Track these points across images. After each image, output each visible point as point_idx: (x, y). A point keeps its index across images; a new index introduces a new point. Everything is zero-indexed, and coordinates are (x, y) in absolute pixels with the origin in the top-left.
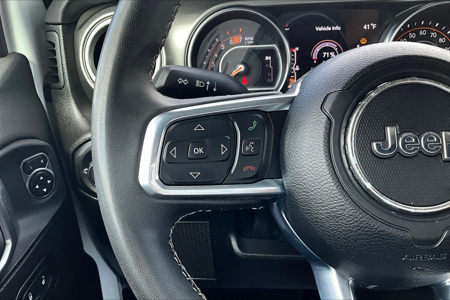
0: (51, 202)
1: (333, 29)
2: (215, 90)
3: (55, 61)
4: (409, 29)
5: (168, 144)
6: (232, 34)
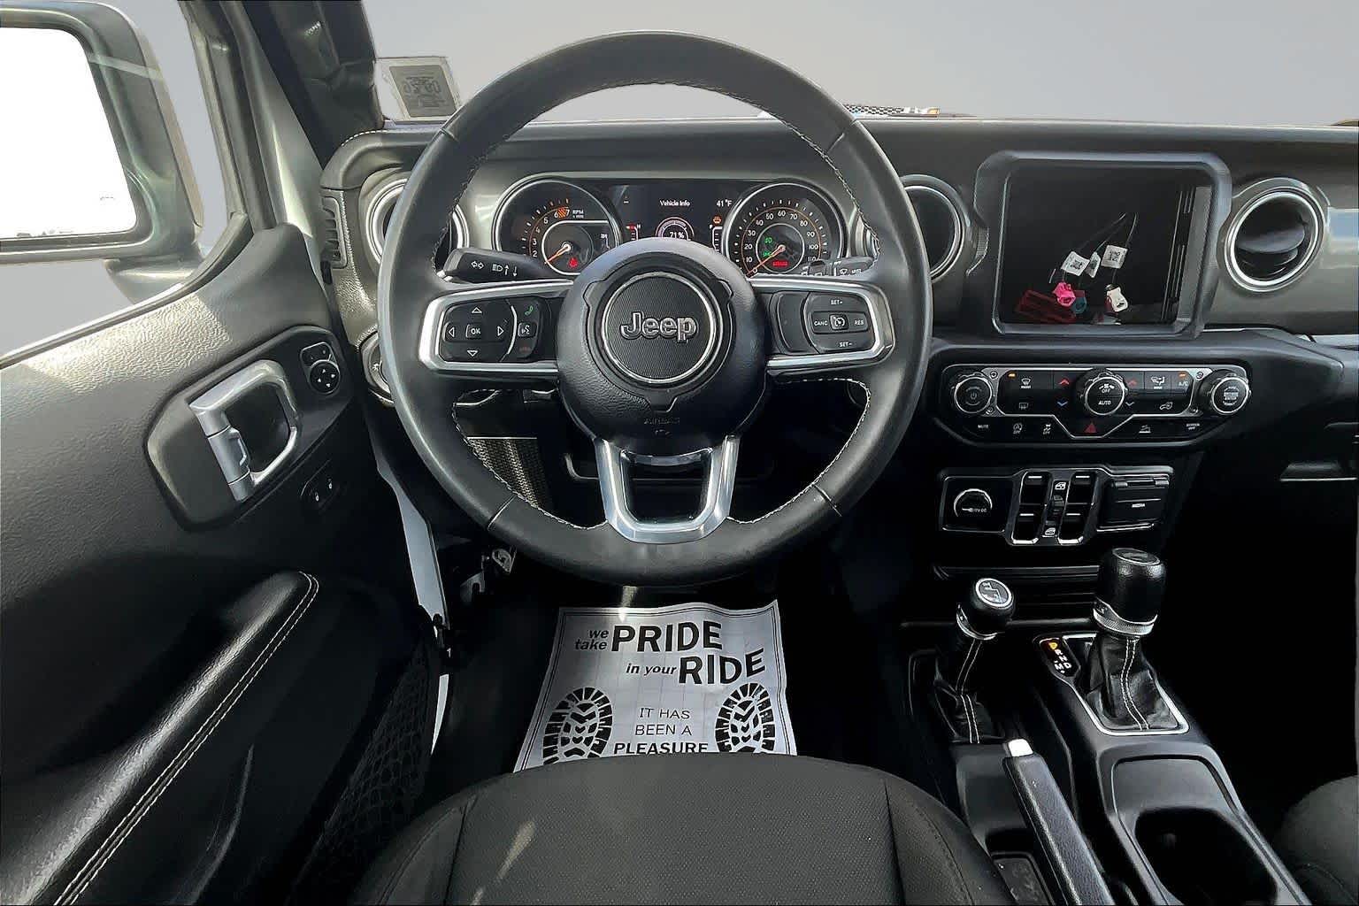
0: (336, 400)
1: (681, 205)
2: (515, 275)
3: (336, 234)
4: (766, 208)
5: (447, 324)
6: (557, 206)
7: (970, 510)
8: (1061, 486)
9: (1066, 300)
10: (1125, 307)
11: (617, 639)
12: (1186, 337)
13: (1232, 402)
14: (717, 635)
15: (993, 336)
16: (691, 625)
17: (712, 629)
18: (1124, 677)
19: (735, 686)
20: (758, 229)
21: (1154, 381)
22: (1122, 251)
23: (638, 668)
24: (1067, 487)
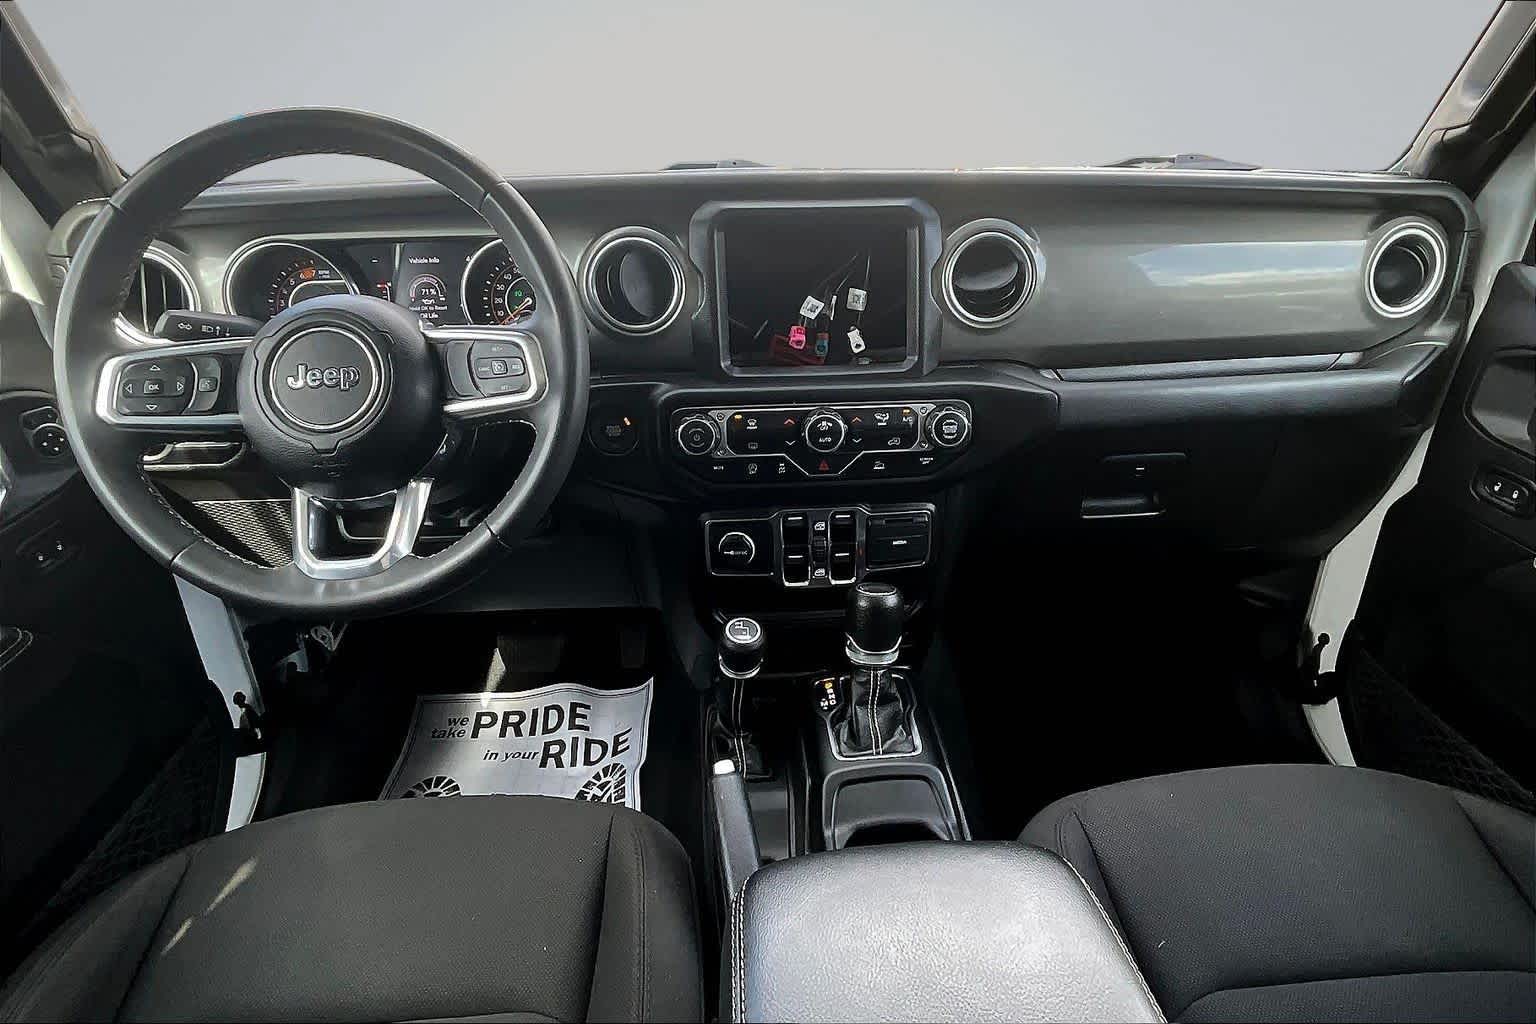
1: (431, 261)
2: (228, 334)
5: (124, 382)
6: (302, 267)
7: (732, 553)
8: (820, 526)
9: (799, 342)
10: (863, 348)
11: (478, 726)
12: (915, 373)
13: (953, 434)
14: (584, 717)
15: (724, 378)
16: (557, 708)
17: (579, 710)
18: (872, 709)
19: (598, 768)
20: (507, 283)
21: (878, 417)
22: (862, 293)
23: (497, 754)
24: (826, 526)
